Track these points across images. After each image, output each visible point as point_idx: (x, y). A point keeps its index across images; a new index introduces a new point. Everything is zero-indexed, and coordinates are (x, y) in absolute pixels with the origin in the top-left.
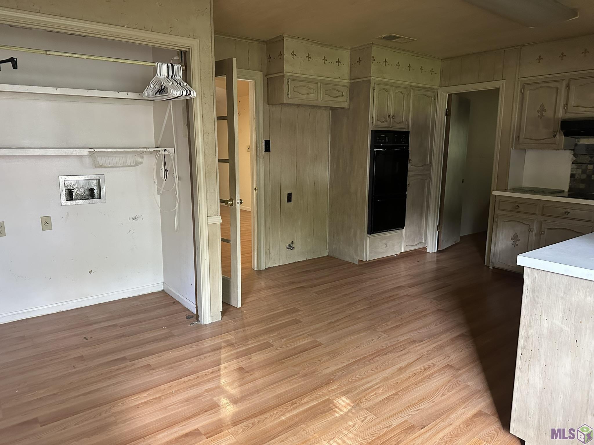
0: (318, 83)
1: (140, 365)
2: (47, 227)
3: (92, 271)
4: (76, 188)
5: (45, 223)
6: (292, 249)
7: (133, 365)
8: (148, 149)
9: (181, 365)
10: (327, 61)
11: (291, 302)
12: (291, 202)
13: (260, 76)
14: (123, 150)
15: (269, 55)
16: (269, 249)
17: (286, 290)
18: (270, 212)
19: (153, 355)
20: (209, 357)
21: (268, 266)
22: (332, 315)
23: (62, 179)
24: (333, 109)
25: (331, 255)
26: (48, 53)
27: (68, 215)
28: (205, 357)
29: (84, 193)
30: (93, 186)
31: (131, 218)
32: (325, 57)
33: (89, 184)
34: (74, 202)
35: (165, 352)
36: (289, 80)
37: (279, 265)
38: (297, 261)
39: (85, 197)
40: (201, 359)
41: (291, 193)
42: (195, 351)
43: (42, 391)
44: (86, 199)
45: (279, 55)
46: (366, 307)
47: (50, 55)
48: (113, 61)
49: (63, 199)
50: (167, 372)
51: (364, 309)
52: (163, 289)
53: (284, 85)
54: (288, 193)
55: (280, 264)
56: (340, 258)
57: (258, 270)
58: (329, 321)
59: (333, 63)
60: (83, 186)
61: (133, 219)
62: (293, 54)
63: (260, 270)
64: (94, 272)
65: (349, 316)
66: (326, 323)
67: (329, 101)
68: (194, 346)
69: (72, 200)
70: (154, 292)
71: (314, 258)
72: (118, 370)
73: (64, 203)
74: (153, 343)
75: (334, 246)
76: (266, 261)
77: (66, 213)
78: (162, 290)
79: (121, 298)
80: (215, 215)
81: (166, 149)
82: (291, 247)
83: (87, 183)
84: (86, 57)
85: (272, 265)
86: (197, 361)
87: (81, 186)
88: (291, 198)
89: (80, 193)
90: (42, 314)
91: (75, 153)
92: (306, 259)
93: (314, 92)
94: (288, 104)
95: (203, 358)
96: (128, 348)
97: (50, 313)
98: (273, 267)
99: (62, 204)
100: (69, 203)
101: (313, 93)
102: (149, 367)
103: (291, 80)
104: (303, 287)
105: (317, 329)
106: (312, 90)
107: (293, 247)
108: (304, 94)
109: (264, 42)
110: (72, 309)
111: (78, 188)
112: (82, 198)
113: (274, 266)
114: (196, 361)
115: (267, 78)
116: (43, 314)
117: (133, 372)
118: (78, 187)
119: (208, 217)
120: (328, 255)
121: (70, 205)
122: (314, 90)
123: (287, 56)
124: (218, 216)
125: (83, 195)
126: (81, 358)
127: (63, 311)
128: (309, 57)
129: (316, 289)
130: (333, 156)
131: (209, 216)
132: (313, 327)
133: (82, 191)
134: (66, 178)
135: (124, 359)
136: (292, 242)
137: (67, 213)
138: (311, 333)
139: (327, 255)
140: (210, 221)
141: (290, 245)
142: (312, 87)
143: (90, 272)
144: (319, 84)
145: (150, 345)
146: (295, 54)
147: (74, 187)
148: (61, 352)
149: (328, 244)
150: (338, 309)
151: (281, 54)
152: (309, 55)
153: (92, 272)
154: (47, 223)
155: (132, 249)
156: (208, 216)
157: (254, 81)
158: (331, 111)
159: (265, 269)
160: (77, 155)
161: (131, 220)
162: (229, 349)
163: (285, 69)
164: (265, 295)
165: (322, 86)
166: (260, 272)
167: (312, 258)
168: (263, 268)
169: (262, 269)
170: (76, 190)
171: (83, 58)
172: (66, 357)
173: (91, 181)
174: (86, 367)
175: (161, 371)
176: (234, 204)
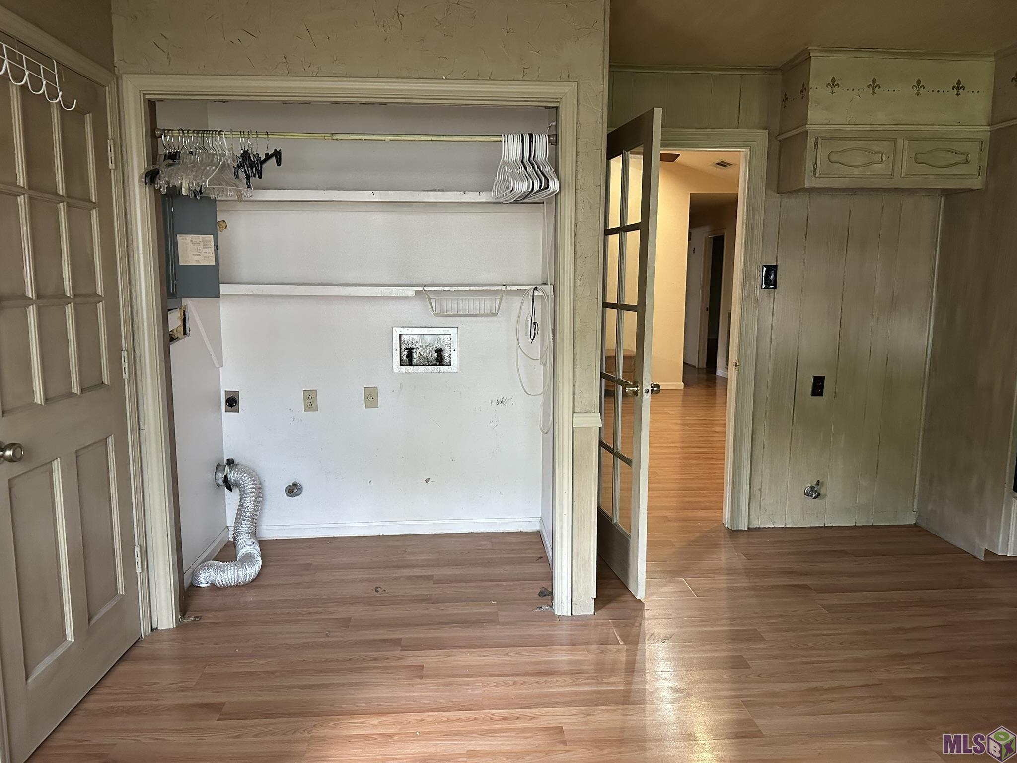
0: (896, 139)
1: (408, 662)
2: (371, 403)
3: (429, 479)
4: (419, 347)
5: (370, 396)
6: (815, 498)
7: (400, 658)
8: (508, 287)
9: (468, 685)
10: (924, 88)
11: (756, 615)
12: (822, 395)
13: (761, 138)
14: (467, 288)
15: (786, 95)
16: (760, 490)
17: (762, 586)
18: (768, 413)
19: (441, 649)
20: (522, 684)
21: (755, 524)
22: (832, 671)
23: (397, 332)
24: (948, 193)
25: (923, 525)
26: (334, 137)
27: (401, 388)
28: (515, 683)
29: (430, 355)
30: (443, 344)
31: (495, 400)
32: (919, 82)
33: (439, 341)
34: (410, 369)
35: (461, 650)
36: (820, 139)
37: (783, 526)
38: (829, 525)
39: (431, 362)
40: (506, 683)
41: (824, 377)
42: (508, 664)
43: (262, 662)
44: (433, 365)
45: (802, 92)
46: (936, 675)
47: (337, 140)
48: (431, 140)
49: (397, 363)
50: (437, 691)
51: (926, 680)
52: (538, 528)
53: (807, 151)
54: (814, 376)
55: (786, 524)
56: (942, 537)
57: (731, 528)
58: (814, 684)
59: (941, 91)
60: (429, 344)
61: (498, 403)
62: (833, 84)
63: (736, 529)
64: (432, 482)
65: (878, 684)
66: (805, 685)
67: (926, 177)
68: (512, 654)
69: (410, 364)
70: (523, 531)
71: (874, 524)
72: (375, 659)
73: (397, 369)
74: (457, 627)
75: (930, 507)
76: (752, 512)
77: (399, 385)
78: (538, 531)
79: (470, 532)
80: (590, 412)
81: (536, 287)
82: (815, 492)
83: (435, 340)
84: (388, 138)
85: (768, 524)
86: (497, 685)
87: (427, 344)
88: (822, 387)
89: (425, 355)
90: (354, 535)
91: (395, 293)
92: (854, 525)
93: (884, 159)
94: (811, 190)
95: (511, 683)
96: (417, 625)
97: (366, 535)
98: (769, 527)
99: (395, 371)
100: (404, 369)
101: (882, 161)
102: (419, 672)
103: (824, 138)
104: (805, 587)
105: (774, 695)
106: (881, 155)
107: (819, 494)
108: (858, 167)
109: (776, 69)
110: (396, 534)
111: (423, 348)
112: (427, 363)
113: (772, 526)
114: (494, 686)
115: (780, 141)
116: (357, 535)
117: (390, 671)
118: (422, 346)
119: (574, 414)
120: (915, 524)
121: (404, 372)
122: (884, 156)
123: (817, 90)
124: (594, 412)
125: (428, 358)
126: (346, 623)
127: (383, 536)
128: (874, 86)
129: (834, 599)
130: (941, 301)
131: (577, 413)
132: (767, 688)
133: (427, 351)
134: (401, 330)
135: (396, 643)
136: (818, 483)
137: (401, 384)
138: (754, 699)
139: (913, 522)
140: (576, 422)
141: (812, 488)
142: (877, 149)
143: (427, 481)
144: (900, 141)
145: (451, 628)
146: (837, 85)
147: (418, 346)
148: (332, 604)
149: (917, 497)
150: (857, 660)
151: (805, 89)
152: (874, 81)
153: (430, 481)
154: (371, 398)
155: (493, 452)
156: (576, 411)
157: (748, 150)
158: (943, 199)
159: (747, 529)
160: (398, 296)
161: (495, 403)
162: (565, 681)
163: (809, 117)
164: (711, 586)
165: (906, 145)
166: (734, 533)
167: (871, 524)
168: (743, 525)
169: (740, 529)
170: (419, 350)
171: (384, 140)
172: (332, 613)
173: (441, 337)
174: (342, 639)
175: (431, 685)
176: (639, 392)
